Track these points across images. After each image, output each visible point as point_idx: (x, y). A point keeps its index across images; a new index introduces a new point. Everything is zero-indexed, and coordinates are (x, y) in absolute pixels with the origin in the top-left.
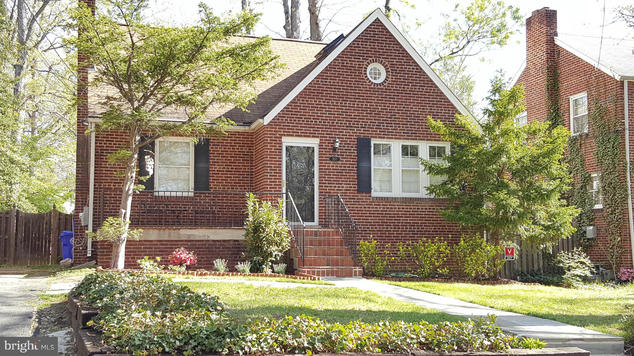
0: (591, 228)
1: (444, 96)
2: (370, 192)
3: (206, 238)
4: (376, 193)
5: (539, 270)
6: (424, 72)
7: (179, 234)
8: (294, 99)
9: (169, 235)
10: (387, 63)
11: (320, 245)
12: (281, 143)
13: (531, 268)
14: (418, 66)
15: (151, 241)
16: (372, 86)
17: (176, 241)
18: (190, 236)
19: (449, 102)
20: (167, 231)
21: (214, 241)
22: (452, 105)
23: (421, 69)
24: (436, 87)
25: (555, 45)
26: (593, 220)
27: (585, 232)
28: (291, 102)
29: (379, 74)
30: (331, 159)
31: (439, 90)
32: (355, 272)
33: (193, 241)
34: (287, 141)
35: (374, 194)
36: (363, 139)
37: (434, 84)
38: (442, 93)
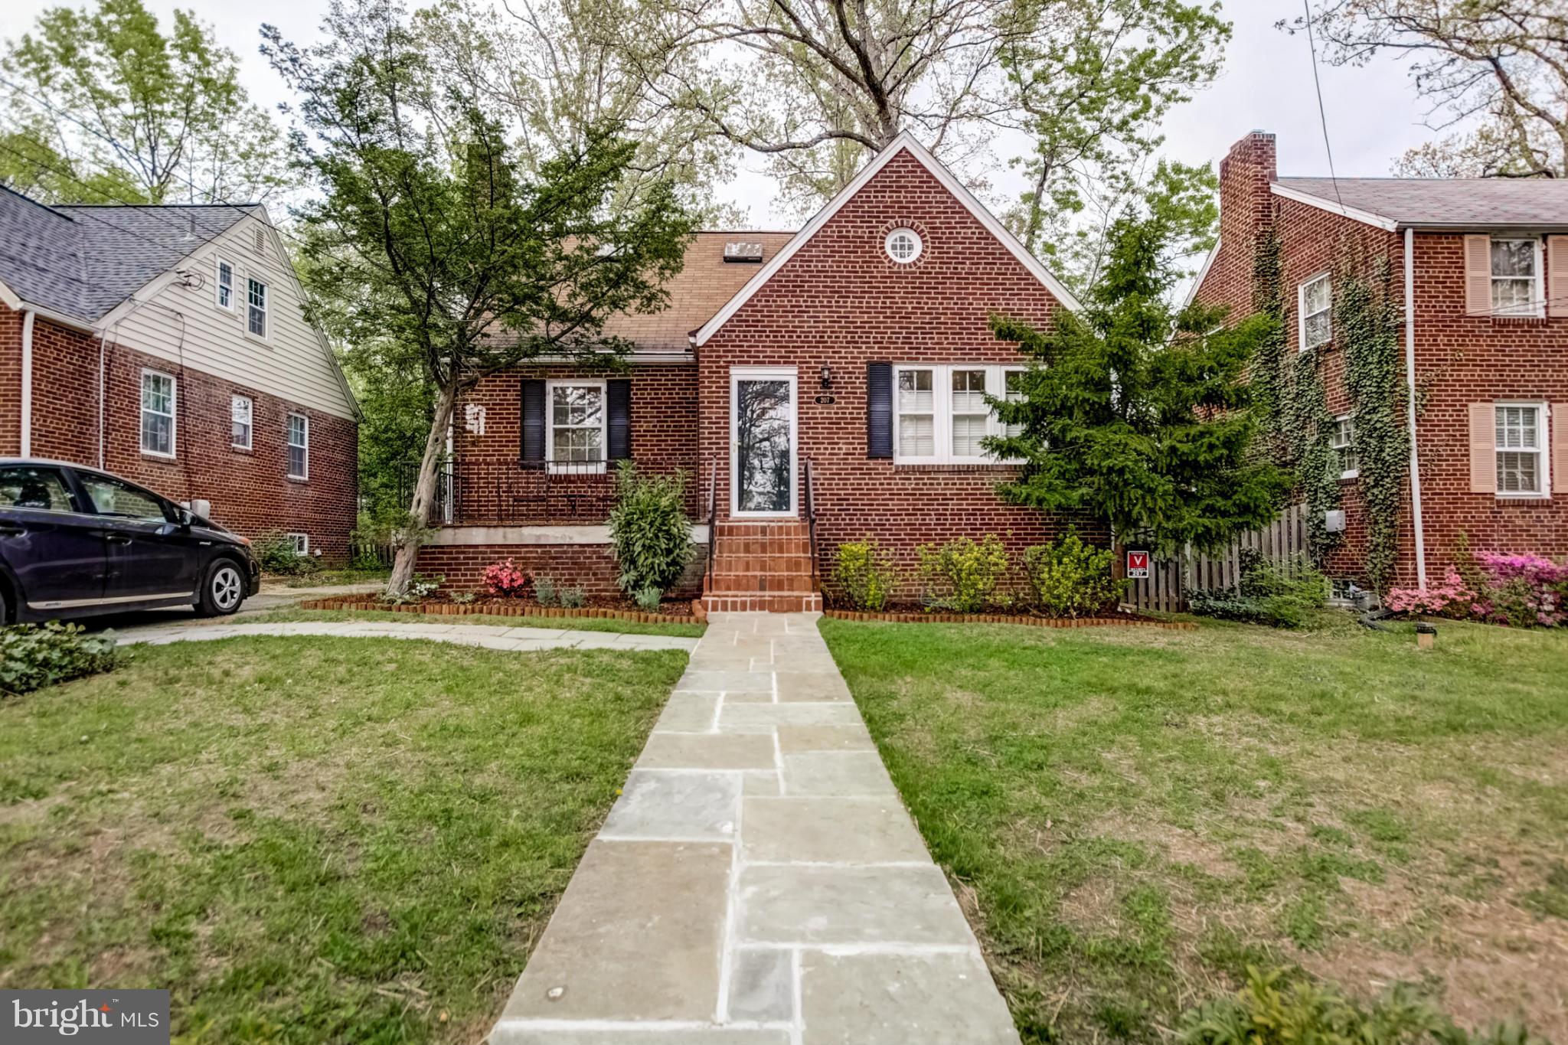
0: (1335, 513)
1: (1034, 278)
2: (889, 455)
3: (567, 541)
4: (904, 456)
5: (1233, 590)
6: (994, 238)
7: (521, 535)
8: (751, 300)
9: (505, 537)
10: (922, 227)
11: (764, 551)
12: (727, 376)
13: (1216, 584)
14: (983, 227)
15: (477, 546)
16: (896, 269)
17: (517, 546)
18: (539, 537)
19: (1044, 289)
20: (501, 530)
21: (581, 545)
22: (1049, 294)
23: (988, 233)
24: (1018, 263)
25: (1271, 195)
26: (1338, 499)
27: (1323, 521)
28: (745, 305)
29: (910, 247)
30: (818, 400)
31: (1023, 268)
32: (808, 603)
33: (545, 546)
34: (738, 373)
35: (899, 460)
36: (877, 363)
37: (1014, 258)
38: (1029, 274)
